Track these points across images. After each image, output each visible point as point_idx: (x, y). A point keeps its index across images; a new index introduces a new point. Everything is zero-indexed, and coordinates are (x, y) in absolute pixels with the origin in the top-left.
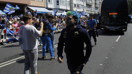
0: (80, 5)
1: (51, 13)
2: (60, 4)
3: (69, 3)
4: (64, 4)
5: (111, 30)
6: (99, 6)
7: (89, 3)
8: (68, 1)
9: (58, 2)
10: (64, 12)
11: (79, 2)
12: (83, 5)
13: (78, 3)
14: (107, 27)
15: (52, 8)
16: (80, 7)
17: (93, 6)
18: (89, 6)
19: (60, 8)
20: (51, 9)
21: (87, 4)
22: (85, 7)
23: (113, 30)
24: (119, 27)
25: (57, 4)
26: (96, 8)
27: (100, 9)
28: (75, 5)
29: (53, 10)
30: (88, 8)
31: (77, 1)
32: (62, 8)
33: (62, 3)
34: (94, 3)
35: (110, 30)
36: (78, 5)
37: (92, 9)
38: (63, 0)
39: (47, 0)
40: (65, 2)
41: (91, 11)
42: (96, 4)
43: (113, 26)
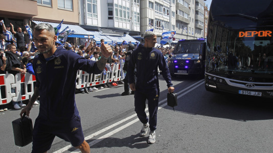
0: (163, 21)
1: (92, 37)
2: (115, 18)
3: (138, 17)
4: (125, 17)
6: (205, 26)
7: (183, 18)
8: (135, 13)
9: (111, 13)
10: (125, 36)
11: (159, 15)
12: (169, 21)
13: (158, 18)
14: (227, 80)
15: (97, 27)
16: (162, 27)
17: (192, 25)
18: (182, 24)
19: (116, 26)
20: (96, 29)
21: (178, 21)
22: (174, 26)
25: (110, 18)
26: (198, 29)
27: (206, 32)
28: (152, 21)
30: (181, 29)
31: (156, 14)
32: (121, 27)
33: (121, 16)
34: (194, 20)
36: (157, 22)
37: (189, 31)
38: (123, 10)
39: (83, 8)
40: (128, 13)
41: (187, 36)
42: (197, 21)
43: (251, 81)
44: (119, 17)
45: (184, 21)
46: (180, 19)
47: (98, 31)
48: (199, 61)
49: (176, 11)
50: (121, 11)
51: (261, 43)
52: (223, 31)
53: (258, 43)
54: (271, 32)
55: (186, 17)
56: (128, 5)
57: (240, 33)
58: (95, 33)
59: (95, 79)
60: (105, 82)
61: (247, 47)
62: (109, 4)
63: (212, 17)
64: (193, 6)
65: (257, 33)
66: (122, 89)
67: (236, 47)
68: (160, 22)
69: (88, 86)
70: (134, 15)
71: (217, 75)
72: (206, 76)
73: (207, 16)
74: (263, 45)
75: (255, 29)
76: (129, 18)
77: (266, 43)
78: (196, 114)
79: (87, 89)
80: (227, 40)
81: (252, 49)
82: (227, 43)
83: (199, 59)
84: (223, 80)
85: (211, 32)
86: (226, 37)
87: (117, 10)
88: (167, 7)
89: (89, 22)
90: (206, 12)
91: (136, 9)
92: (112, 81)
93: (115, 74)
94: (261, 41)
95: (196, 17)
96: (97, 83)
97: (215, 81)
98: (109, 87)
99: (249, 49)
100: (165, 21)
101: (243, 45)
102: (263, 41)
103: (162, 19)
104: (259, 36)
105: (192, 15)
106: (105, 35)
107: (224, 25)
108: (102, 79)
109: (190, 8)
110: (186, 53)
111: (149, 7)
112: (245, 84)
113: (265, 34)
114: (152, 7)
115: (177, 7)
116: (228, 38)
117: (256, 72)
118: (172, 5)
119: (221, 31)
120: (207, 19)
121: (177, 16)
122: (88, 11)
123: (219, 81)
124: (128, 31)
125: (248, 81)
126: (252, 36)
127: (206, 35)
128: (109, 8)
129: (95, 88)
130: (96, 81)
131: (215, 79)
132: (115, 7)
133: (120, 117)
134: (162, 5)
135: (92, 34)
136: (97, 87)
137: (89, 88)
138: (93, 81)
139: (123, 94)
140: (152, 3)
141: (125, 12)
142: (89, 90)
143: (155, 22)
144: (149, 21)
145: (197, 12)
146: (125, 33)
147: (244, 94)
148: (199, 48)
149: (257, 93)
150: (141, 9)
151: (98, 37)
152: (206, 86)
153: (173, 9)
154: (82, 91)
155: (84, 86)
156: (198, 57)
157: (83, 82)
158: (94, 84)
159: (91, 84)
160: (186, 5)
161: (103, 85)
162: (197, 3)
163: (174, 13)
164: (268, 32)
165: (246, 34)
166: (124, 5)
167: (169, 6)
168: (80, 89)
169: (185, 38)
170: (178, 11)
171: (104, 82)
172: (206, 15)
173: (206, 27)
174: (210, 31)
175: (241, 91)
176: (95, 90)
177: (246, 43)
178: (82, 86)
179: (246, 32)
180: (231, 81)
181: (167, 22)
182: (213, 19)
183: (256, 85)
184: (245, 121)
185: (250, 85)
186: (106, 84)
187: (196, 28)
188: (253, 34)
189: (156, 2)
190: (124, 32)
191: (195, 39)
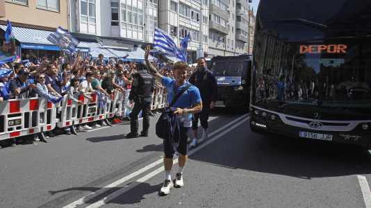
0: (190, 29)
1: (87, 50)
2: (121, 24)
3: (155, 23)
4: (136, 22)
5: (309, 136)
6: (250, 38)
7: (219, 26)
8: (151, 17)
9: (115, 16)
10: (135, 50)
11: (187, 21)
12: (198, 29)
13: (183, 24)
14: (283, 116)
15: (95, 36)
17: (231, 36)
18: (217, 34)
19: (123, 34)
20: (93, 38)
21: (211, 30)
22: (206, 37)
23: (319, 136)
24: (353, 124)
25: (113, 24)
26: (240, 42)
28: (175, 29)
29: (98, 40)
30: (216, 42)
31: (181, 18)
32: (129, 37)
33: (131, 21)
34: (234, 29)
35: (302, 134)
36: (183, 30)
37: (227, 44)
38: (134, 12)
39: (75, 8)
40: (141, 17)
41: (225, 51)
42: (238, 30)
43: (317, 118)
44: (127, 22)
45: (221, 30)
46: (214, 27)
47: (96, 41)
48: (241, 88)
49: (210, 16)
50: (130, 14)
51: (332, 62)
52: (276, 44)
53: (326, 62)
54: (345, 47)
55: (223, 24)
56: (140, 6)
57: (301, 48)
58: (92, 45)
59: (88, 113)
60: (103, 118)
61: (310, 68)
62: (112, 4)
63: (261, 23)
64: (232, 9)
65: (325, 47)
66: (126, 129)
67: (295, 68)
68: (186, 31)
69: (77, 123)
70: (149, 19)
71: (267, 109)
72: (251, 109)
73: (253, 24)
74: (334, 65)
75: (321, 41)
76: (141, 24)
77: (338, 62)
78: (236, 168)
79: (74, 128)
80: (282, 58)
81: (318, 71)
82: (281, 62)
83: (242, 85)
84: (277, 116)
85: (259, 46)
86: (281, 54)
87: (124, 12)
88: (196, 10)
89: (83, 29)
90: (251, 18)
91: (152, 12)
92: (113, 116)
93: (117, 106)
94: (331, 59)
95: (237, 25)
96: (89, 119)
97: (264, 118)
98: (108, 125)
99: (313, 71)
100: (193, 30)
101: (304, 65)
102: (334, 60)
103: (189, 26)
104: (329, 51)
105: (232, 22)
106: (106, 48)
107: (278, 35)
108: (98, 114)
109: (228, 11)
110: (222, 75)
111: (171, 8)
112: (308, 122)
113: (338, 49)
114: (176, 10)
115: (211, 9)
116: (282, 55)
117: (323, 105)
118: (204, 7)
119: (273, 44)
120: (252, 27)
121: (211, 23)
122: (82, 13)
123: (270, 117)
124: (140, 43)
125: (314, 118)
126: (319, 52)
127: (251, 50)
128: (112, 9)
129: (87, 126)
130: (89, 115)
131: (264, 114)
132: (121, 8)
133: (121, 174)
134: (190, 7)
135: (87, 46)
136: (89, 124)
137: (77, 126)
138: (84, 116)
139: (129, 136)
140: (176, 4)
141: (136, 15)
142: (77, 129)
143: (179, 30)
144: (171, 29)
145: (238, 18)
146: (136, 46)
147: (307, 137)
148: (242, 68)
149: (325, 136)
150: (159, 12)
151: (95, 50)
152: (251, 125)
153: (206, 13)
154: (68, 131)
155: (71, 124)
156: (239, 81)
157: (68, 118)
158: (85, 120)
159: (81, 121)
160: (223, 8)
161: (100, 122)
162: (238, 5)
163: (206, 18)
164: (341, 47)
165: (310, 49)
166: (134, 5)
167: (199, 9)
168: (63, 129)
169: (221, 54)
170: (212, 16)
171: (101, 117)
172: (251, 23)
173: (252, 39)
174: (257, 44)
175: (303, 133)
176: (88, 129)
177: (309, 63)
178: (68, 123)
179: (310, 47)
180: (287, 118)
181: (196, 31)
182: (262, 26)
183: (325, 124)
184: (309, 178)
185: (316, 125)
186: (105, 120)
187: (237, 40)
188: (320, 48)
189: (181, 3)
190: (135, 44)
191: (236, 55)
